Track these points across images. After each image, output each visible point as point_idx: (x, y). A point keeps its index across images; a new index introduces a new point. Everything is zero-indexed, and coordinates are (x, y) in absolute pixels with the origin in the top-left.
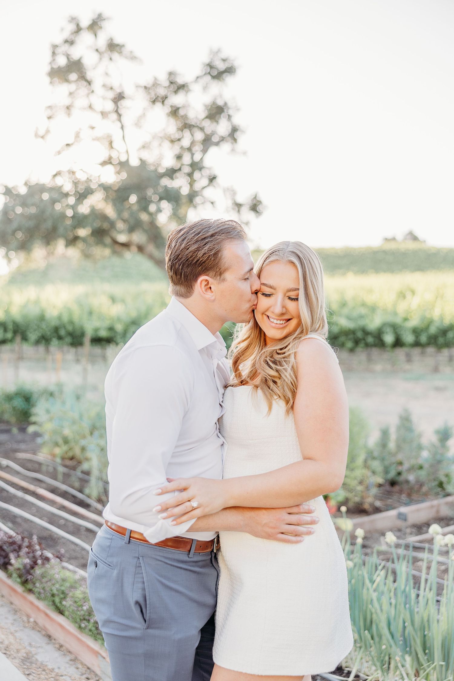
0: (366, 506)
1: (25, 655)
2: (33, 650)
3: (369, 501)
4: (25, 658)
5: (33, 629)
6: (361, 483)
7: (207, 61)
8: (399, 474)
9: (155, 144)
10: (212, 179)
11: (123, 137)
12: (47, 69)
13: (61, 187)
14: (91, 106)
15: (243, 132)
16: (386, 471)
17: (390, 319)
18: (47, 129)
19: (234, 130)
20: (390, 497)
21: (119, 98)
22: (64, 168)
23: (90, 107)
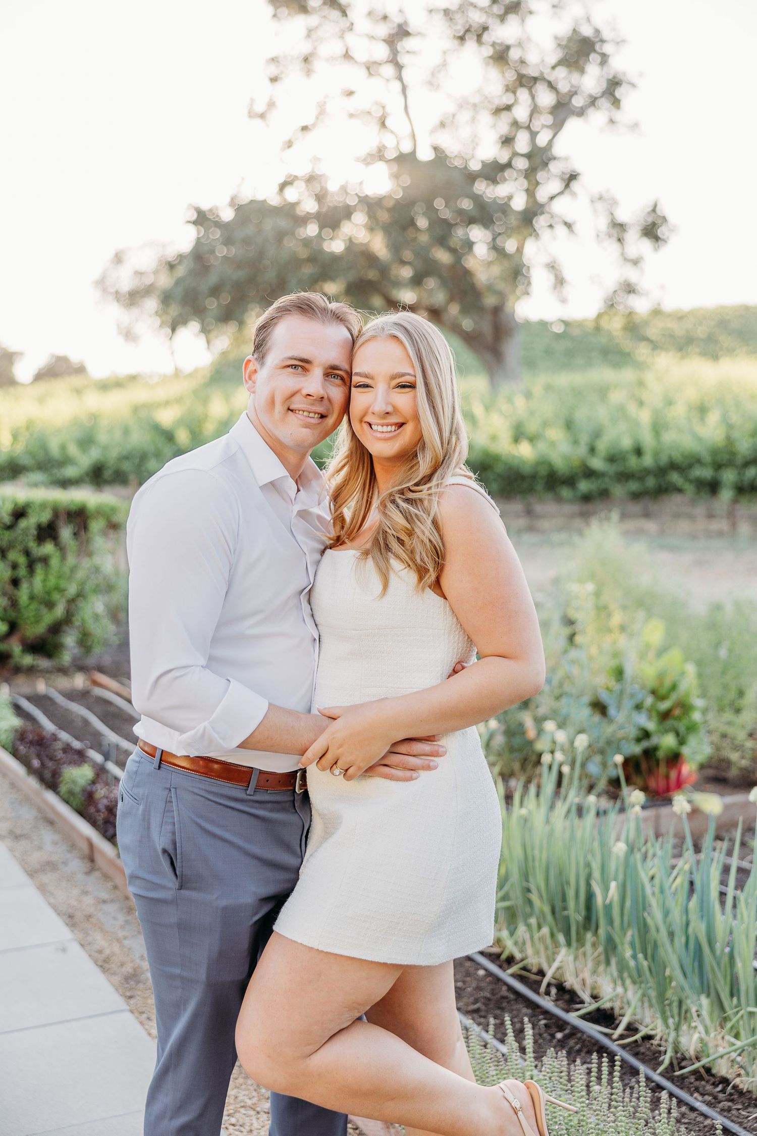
9: (464, 116)
10: (570, 179)
11: (406, 107)
13: (294, 205)
14: (349, 51)
18: (271, 99)
19: (614, 84)
21: (399, 34)
22: (302, 171)
23: (347, 56)
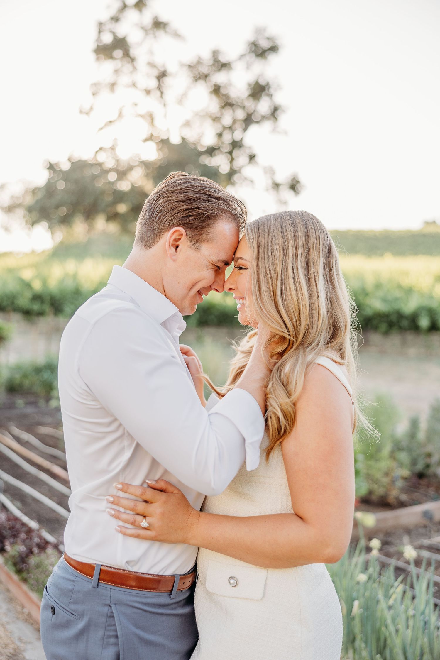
0: (391, 499)
1: (12, 651)
2: (22, 645)
3: (394, 494)
4: (13, 655)
5: (26, 621)
6: (387, 474)
7: (252, 39)
8: (428, 466)
9: (197, 122)
10: (252, 157)
11: (165, 115)
12: (93, 46)
13: (102, 164)
14: (135, 83)
15: (283, 111)
16: (414, 462)
17: (426, 303)
18: (92, 106)
19: (276, 109)
20: (416, 490)
21: (162, 75)
22: (107, 144)
23: (134, 85)
